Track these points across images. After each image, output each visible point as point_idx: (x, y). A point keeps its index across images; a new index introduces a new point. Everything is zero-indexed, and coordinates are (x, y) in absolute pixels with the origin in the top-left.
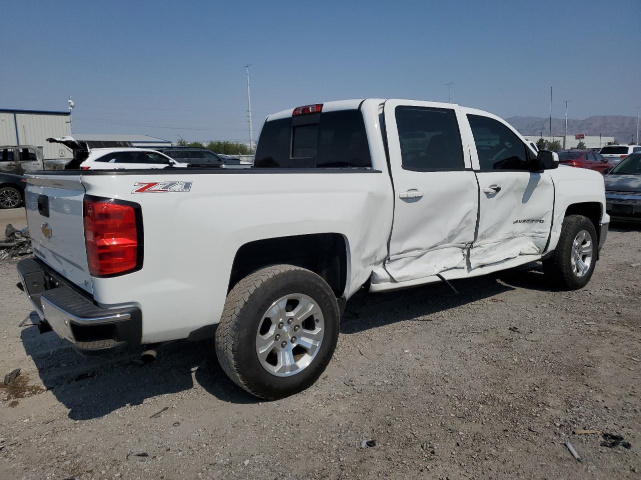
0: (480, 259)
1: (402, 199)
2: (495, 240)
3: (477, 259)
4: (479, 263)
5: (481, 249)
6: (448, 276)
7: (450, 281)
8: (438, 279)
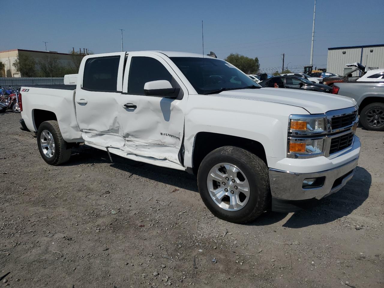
0: (133, 149)
1: (80, 104)
2: (146, 142)
3: (131, 149)
4: (130, 152)
5: (134, 143)
6: (111, 151)
7: (111, 154)
8: (106, 150)
